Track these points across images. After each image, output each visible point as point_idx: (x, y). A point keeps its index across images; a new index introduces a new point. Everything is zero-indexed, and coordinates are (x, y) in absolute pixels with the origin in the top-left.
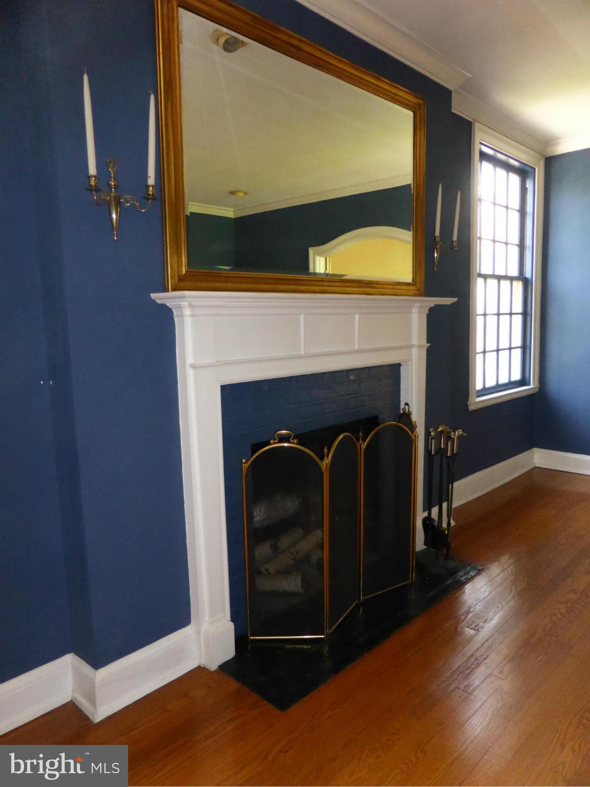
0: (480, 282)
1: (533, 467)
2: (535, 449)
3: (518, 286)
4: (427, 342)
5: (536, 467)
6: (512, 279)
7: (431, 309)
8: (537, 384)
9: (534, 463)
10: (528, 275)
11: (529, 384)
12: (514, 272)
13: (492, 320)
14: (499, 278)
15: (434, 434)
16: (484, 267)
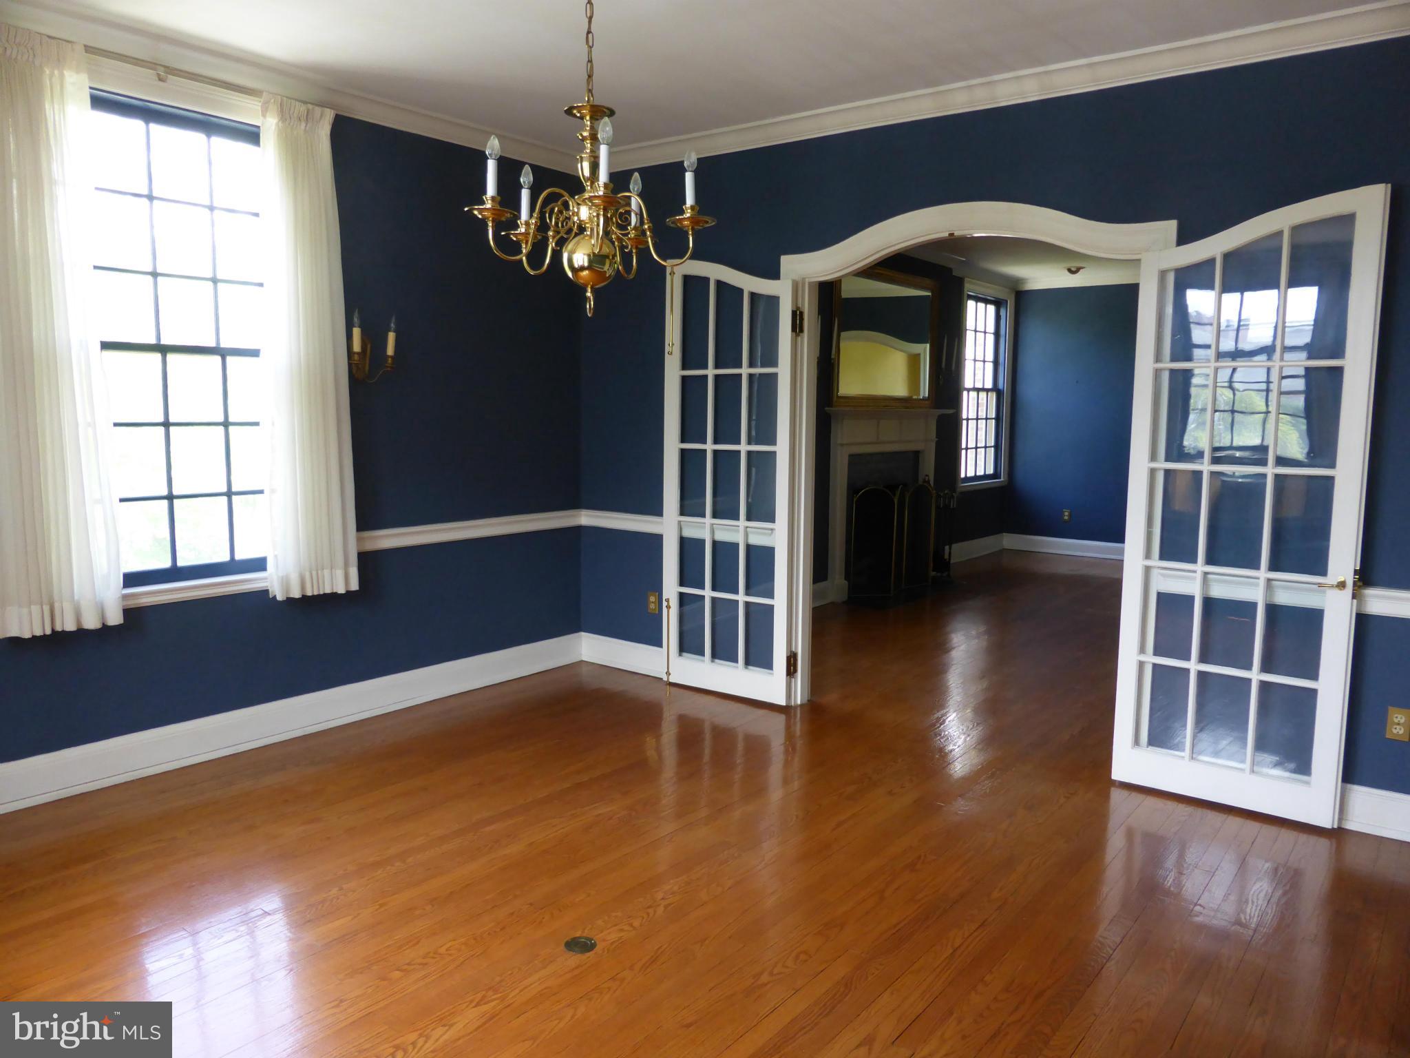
0: (965, 393)
1: (1002, 548)
2: (1004, 534)
3: (993, 396)
4: (936, 437)
5: (1004, 549)
6: (987, 390)
7: (938, 417)
8: (1006, 479)
9: (1003, 545)
10: (1000, 386)
11: (1000, 478)
12: (989, 385)
13: (972, 424)
14: (978, 390)
15: (942, 494)
16: (968, 382)
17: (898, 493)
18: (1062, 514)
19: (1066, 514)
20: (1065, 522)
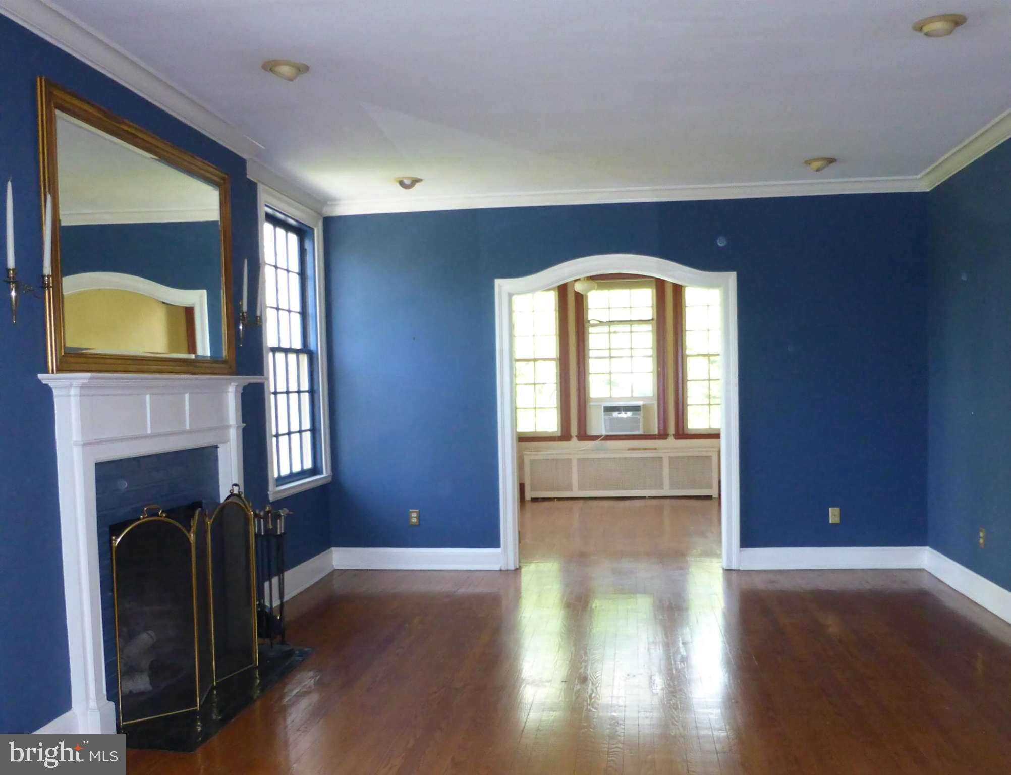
0: (269, 354)
1: (332, 569)
2: (333, 549)
3: (304, 359)
4: (243, 423)
5: (335, 570)
6: (297, 352)
7: (245, 388)
8: (330, 472)
9: (333, 565)
10: (312, 346)
11: (321, 473)
12: (298, 345)
13: (282, 400)
14: (286, 351)
15: (262, 513)
16: (271, 340)
17: (194, 523)
18: (408, 517)
19: (414, 515)
20: (414, 526)
